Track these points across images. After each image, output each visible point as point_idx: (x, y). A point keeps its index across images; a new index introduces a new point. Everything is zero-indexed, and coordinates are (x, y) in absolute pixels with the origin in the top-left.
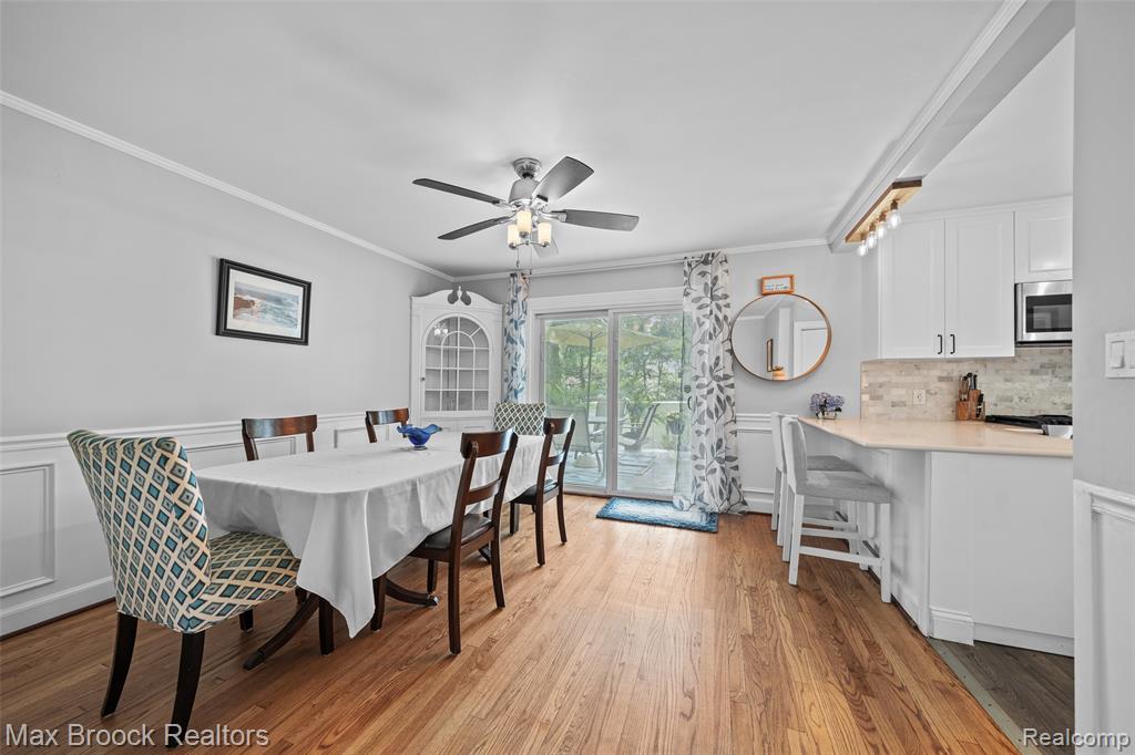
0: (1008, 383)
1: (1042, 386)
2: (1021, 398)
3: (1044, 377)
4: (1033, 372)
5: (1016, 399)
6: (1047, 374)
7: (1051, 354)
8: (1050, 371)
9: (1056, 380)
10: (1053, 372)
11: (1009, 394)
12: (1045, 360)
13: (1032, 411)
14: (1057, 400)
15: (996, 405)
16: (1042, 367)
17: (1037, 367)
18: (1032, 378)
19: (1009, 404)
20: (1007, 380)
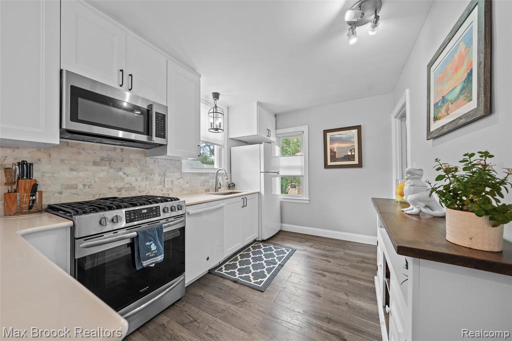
0: (74, 173)
1: (102, 175)
2: (85, 185)
3: (103, 168)
4: (95, 163)
5: (80, 186)
6: (105, 165)
7: (108, 150)
8: (107, 163)
9: (111, 170)
10: (110, 164)
11: (74, 182)
12: (104, 154)
13: (94, 196)
14: (112, 186)
15: (61, 193)
16: (102, 159)
17: (98, 160)
18: (94, 168)
19: (74, 191)
20: (71, 170)
